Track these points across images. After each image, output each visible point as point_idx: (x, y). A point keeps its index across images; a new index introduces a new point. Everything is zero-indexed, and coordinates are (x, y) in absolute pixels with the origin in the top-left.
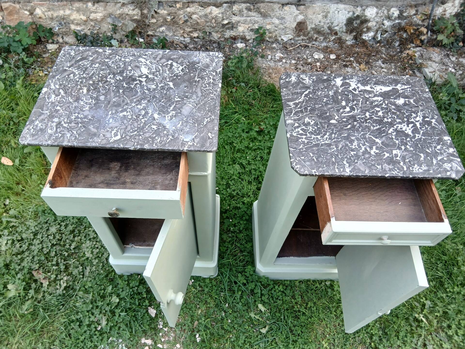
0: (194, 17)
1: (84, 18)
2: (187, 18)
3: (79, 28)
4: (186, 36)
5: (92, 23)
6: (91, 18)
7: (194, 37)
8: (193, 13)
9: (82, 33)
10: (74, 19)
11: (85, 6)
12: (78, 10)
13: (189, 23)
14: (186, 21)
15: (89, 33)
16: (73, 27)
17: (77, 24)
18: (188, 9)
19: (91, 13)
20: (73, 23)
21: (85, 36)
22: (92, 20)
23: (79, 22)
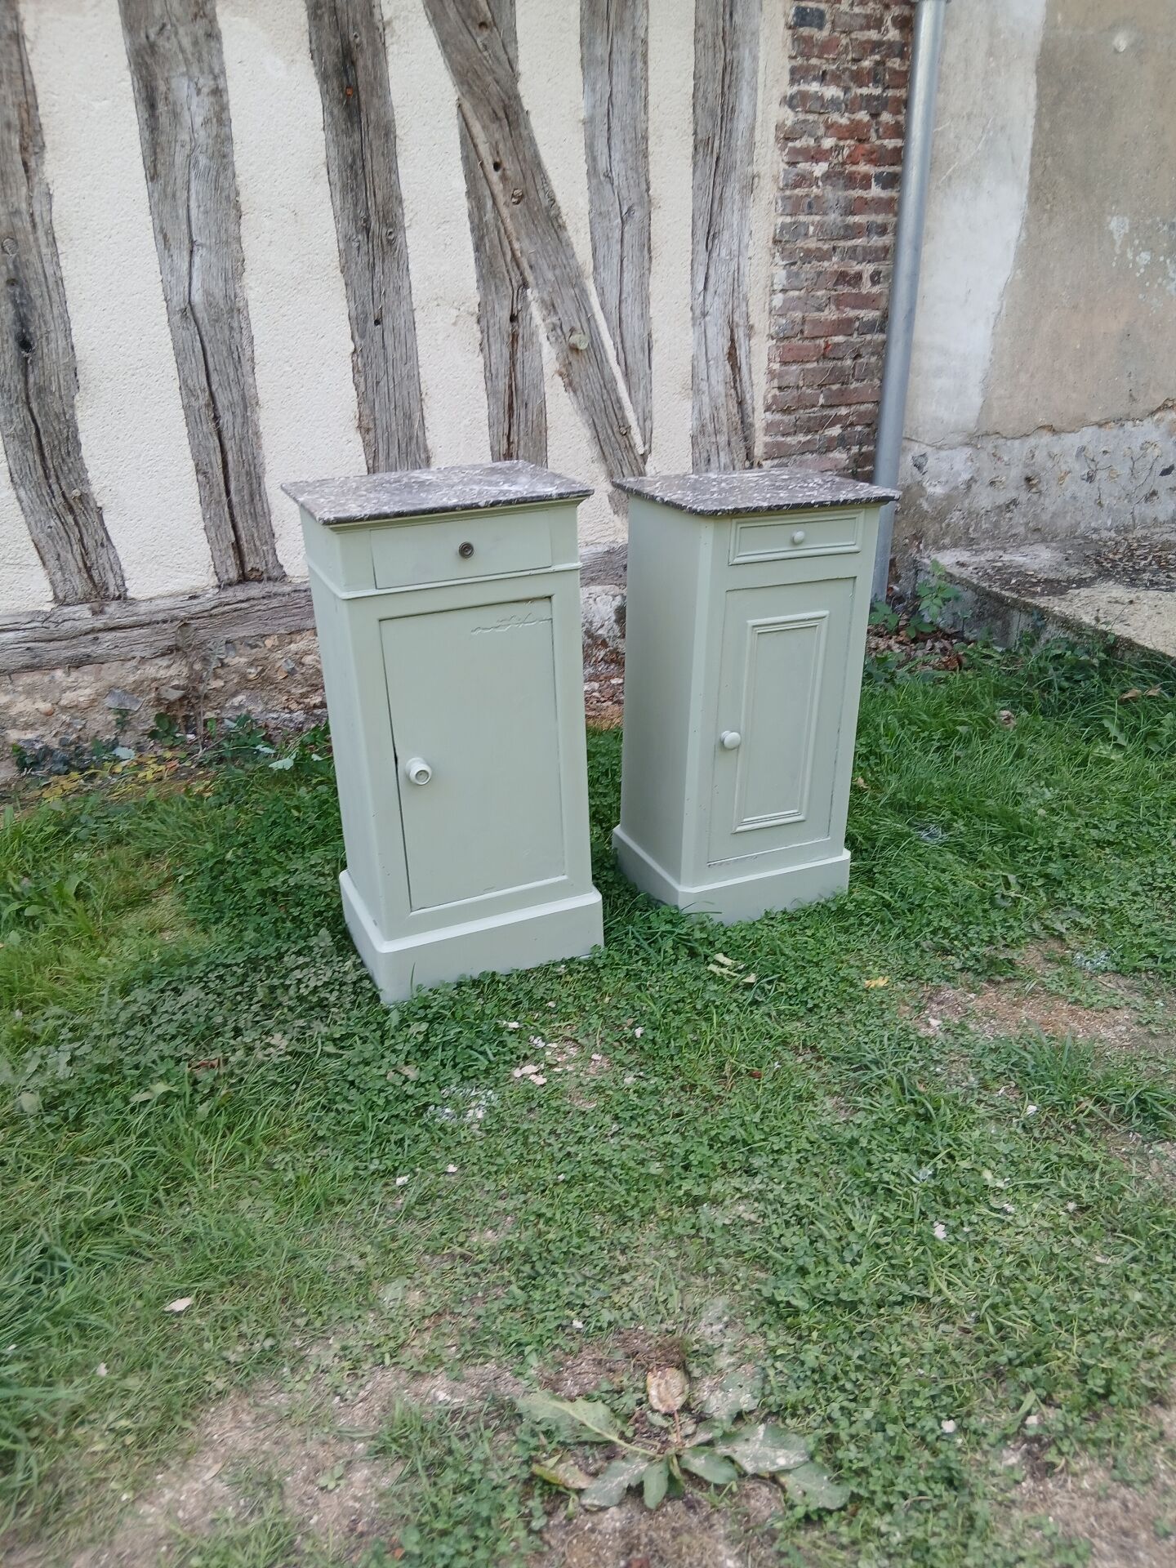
0: (308, 660)
1: (45, 706)
2: (292, 665)
3: (30, 735)
4: (294, 706)
5: (65, 717)
6: (63, 702)
7: (315, 706)
8: (306, 653)
9: (38, 746)
10: (20, 714)
11: (47, 679)
12: (30, 691)
13: (298, 677)
14: (291, 673)
15: (55, 744)
16: (14, 735)
17: (28, 726)
18: (293, 647)
19: (64, 691)
20: (14, 726)
21: (47, 752)
22: (65, 709)
23: (31, 719)
